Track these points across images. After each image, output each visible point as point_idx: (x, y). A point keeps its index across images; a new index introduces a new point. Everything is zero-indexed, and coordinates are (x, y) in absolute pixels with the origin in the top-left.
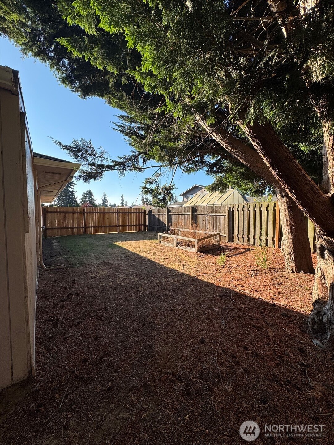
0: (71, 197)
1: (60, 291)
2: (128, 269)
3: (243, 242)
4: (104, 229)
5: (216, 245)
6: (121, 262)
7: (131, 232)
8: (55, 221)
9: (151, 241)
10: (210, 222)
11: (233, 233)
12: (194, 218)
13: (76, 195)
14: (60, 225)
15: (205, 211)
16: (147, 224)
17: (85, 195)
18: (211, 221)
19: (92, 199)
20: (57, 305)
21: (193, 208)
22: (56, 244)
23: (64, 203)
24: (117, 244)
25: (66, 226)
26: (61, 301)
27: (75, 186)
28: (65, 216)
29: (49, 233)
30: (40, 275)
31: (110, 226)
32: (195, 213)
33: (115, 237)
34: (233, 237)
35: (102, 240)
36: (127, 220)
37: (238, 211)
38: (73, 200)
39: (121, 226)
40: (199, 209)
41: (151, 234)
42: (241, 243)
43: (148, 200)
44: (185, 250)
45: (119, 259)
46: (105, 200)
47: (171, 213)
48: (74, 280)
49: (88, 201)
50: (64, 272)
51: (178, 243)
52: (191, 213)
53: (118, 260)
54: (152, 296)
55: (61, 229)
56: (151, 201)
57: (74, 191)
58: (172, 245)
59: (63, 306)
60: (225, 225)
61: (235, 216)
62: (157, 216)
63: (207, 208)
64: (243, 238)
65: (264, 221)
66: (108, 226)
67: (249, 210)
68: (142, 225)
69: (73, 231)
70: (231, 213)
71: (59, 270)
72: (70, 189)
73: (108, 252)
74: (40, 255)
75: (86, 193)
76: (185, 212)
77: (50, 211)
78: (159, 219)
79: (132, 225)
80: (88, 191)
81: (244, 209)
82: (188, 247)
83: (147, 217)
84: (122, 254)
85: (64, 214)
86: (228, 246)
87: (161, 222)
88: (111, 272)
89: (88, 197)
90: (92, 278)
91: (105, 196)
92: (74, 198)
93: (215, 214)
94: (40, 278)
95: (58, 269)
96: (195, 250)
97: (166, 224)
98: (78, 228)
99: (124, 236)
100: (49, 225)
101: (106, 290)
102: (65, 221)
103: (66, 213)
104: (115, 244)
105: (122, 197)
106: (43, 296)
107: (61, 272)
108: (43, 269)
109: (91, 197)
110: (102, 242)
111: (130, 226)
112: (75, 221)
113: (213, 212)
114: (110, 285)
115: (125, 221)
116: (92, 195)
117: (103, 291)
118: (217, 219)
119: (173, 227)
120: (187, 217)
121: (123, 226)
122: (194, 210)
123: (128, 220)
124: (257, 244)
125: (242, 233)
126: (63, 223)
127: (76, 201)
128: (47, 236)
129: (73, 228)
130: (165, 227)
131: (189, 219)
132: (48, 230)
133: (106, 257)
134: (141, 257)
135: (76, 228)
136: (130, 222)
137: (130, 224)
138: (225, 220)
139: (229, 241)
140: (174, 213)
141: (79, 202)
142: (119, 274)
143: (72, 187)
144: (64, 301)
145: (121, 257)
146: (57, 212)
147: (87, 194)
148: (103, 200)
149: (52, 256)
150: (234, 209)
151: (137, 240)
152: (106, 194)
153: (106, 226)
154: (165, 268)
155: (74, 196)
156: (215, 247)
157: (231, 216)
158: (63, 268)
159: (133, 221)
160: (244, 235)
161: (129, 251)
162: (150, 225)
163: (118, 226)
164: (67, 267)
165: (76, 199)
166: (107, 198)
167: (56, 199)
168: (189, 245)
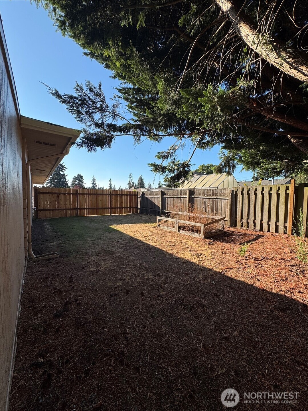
0: (63, 180)
1: (53, 297)
2: (134, 260)
3: (248, 227)
4: (97, 211)
5: (221, 231)
6: (123, 250)
7: (123, 214)
8: (47, 202)
9: (147, 225)
10: (209, 206)
11: (236, 217)
12: (191, 201)
13: (67, 178)
14: (53, 206)
15: (204, 194)
16: (139, 207)
17: (75, 179)
18: (211, 205)
19: (82, 182)
20: (50, 325)
21: (190, 191)
22: (47, 227)
23: (55, 186)
24: (113, 227)
25: (58, 207)
26: (56, 316)
27: (66, 170)
28: (58, 197)
29: (41, 214)
30: (28, 268)
31: (103, 208)
32: (193, 196)
33: (109, 220)
34: (236, 221)
35: (96, 222)
36: (119, 203)
37: (242, 194)
38: (65, 184)
39: (114, 208)
40: (196, 192)
41: (144, 217)
42: (246, 228)
43: (134, 185)
44: (188, 235)
45: (120, 246)
46: (94, 184)
47: (166, 196)
48: (71, 277)
49: (78, 184)
50: (58, 263)
51: (180, 228)
52: (187, 196)
53: (119, 248)
54: (183, 307)
55: (53, 210)
56: (137, 185)
57: (65, 175)
58: (173, 230)
59: (59, 327)
60: (227, 209)
61: (238, 199)
62: (150, 199)
63: (206, 191)
64: (248, 223)
65: (274, 206)
66: (101, 208)
67: (255, 194)
68: (134, 208)
69: (66, 212)
70: (234, 196)
71: (51, 261)
72: (62, 173)
73: (106, 237)
74: (29, 243)
75: (76, 176)
76: (181, 195)
77: (42, 192)
78: (152, 202)
79: (124, 208)
80: (78, 175)
81: (250, 192)
82: (192, 232)
83: (140, 199)
84: (121, 239)
85: (56, 195)
86: (233, 232)
87: (154, 205)
88: (115, 264)
89: (79, 181)
90: (93, 274)
91: (94, 180)
92: (65, 181)
93: (215, 198)
94: (27, 272)
95: (50, 259)
96: (201, 236)
97: (160, 207)
98: (70, 209)
99: (118, 218)
100: (41, 206)
101: (115, 295)
102: (58, 203)
103: (58, 194)
104: (111, 228)
105: (110, 181)
106: (29, 307)
107: (54, 264)
108: (32, 258)
109: (81, 181)
110: (96, 224)
111: (123, 208)
112: (68, 203)
113: (213, 195)
114: (119, 286)
115: (118, 203)
116: (83, 179)
117: (111, 296)
118: (217, 202)
119: (167, 210)
120: (183, 200)
121: (116, 208)
122: (191, 192)
123: (121, 202)
124: (265, 229)
125: (246, 218)
126: (55, 204)
127: (67, 184)
128: (39, 217)
129: (66, 209)
130: (159, 210)
131: (186, 203)
132: (39, 212)
133: (105, 243)
134: (144, 244)
135: (68, 209)
136: (123, 205)
137: (123, 206)
138: (227, 204)
139: (231, 226)
140: (169, 196)
141: (70, 185)
142: (126, 268)
143: (63, 171)
144: (59, 317)
145: (122, 244)
146: (49, 193)
147: (78, 178)
148: (92, 184)
149: (43, 242)
150: (237, 192)
151: (132, 223)
152: (95, 178)
153: (99, 209)
154: (177, 258)
155: (66, 180)
156: (220, 233)
157: (234, 200)
158: (57, 258)
159: (126, 204)
160: (249, 220)
161: (128, 235)
162: (142, 207)
163: (111, 208)
164: (61, 256)
165: (67, 182)
166: (96, 182)
167: (47, 182)
168: (193, 229)
